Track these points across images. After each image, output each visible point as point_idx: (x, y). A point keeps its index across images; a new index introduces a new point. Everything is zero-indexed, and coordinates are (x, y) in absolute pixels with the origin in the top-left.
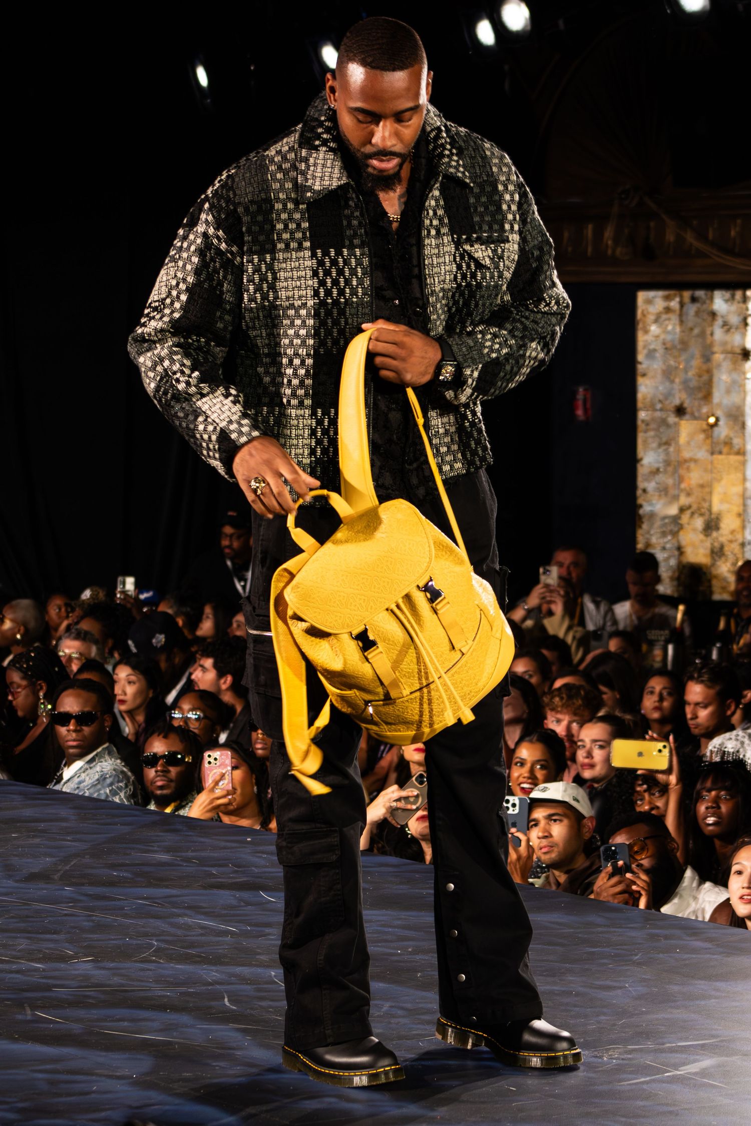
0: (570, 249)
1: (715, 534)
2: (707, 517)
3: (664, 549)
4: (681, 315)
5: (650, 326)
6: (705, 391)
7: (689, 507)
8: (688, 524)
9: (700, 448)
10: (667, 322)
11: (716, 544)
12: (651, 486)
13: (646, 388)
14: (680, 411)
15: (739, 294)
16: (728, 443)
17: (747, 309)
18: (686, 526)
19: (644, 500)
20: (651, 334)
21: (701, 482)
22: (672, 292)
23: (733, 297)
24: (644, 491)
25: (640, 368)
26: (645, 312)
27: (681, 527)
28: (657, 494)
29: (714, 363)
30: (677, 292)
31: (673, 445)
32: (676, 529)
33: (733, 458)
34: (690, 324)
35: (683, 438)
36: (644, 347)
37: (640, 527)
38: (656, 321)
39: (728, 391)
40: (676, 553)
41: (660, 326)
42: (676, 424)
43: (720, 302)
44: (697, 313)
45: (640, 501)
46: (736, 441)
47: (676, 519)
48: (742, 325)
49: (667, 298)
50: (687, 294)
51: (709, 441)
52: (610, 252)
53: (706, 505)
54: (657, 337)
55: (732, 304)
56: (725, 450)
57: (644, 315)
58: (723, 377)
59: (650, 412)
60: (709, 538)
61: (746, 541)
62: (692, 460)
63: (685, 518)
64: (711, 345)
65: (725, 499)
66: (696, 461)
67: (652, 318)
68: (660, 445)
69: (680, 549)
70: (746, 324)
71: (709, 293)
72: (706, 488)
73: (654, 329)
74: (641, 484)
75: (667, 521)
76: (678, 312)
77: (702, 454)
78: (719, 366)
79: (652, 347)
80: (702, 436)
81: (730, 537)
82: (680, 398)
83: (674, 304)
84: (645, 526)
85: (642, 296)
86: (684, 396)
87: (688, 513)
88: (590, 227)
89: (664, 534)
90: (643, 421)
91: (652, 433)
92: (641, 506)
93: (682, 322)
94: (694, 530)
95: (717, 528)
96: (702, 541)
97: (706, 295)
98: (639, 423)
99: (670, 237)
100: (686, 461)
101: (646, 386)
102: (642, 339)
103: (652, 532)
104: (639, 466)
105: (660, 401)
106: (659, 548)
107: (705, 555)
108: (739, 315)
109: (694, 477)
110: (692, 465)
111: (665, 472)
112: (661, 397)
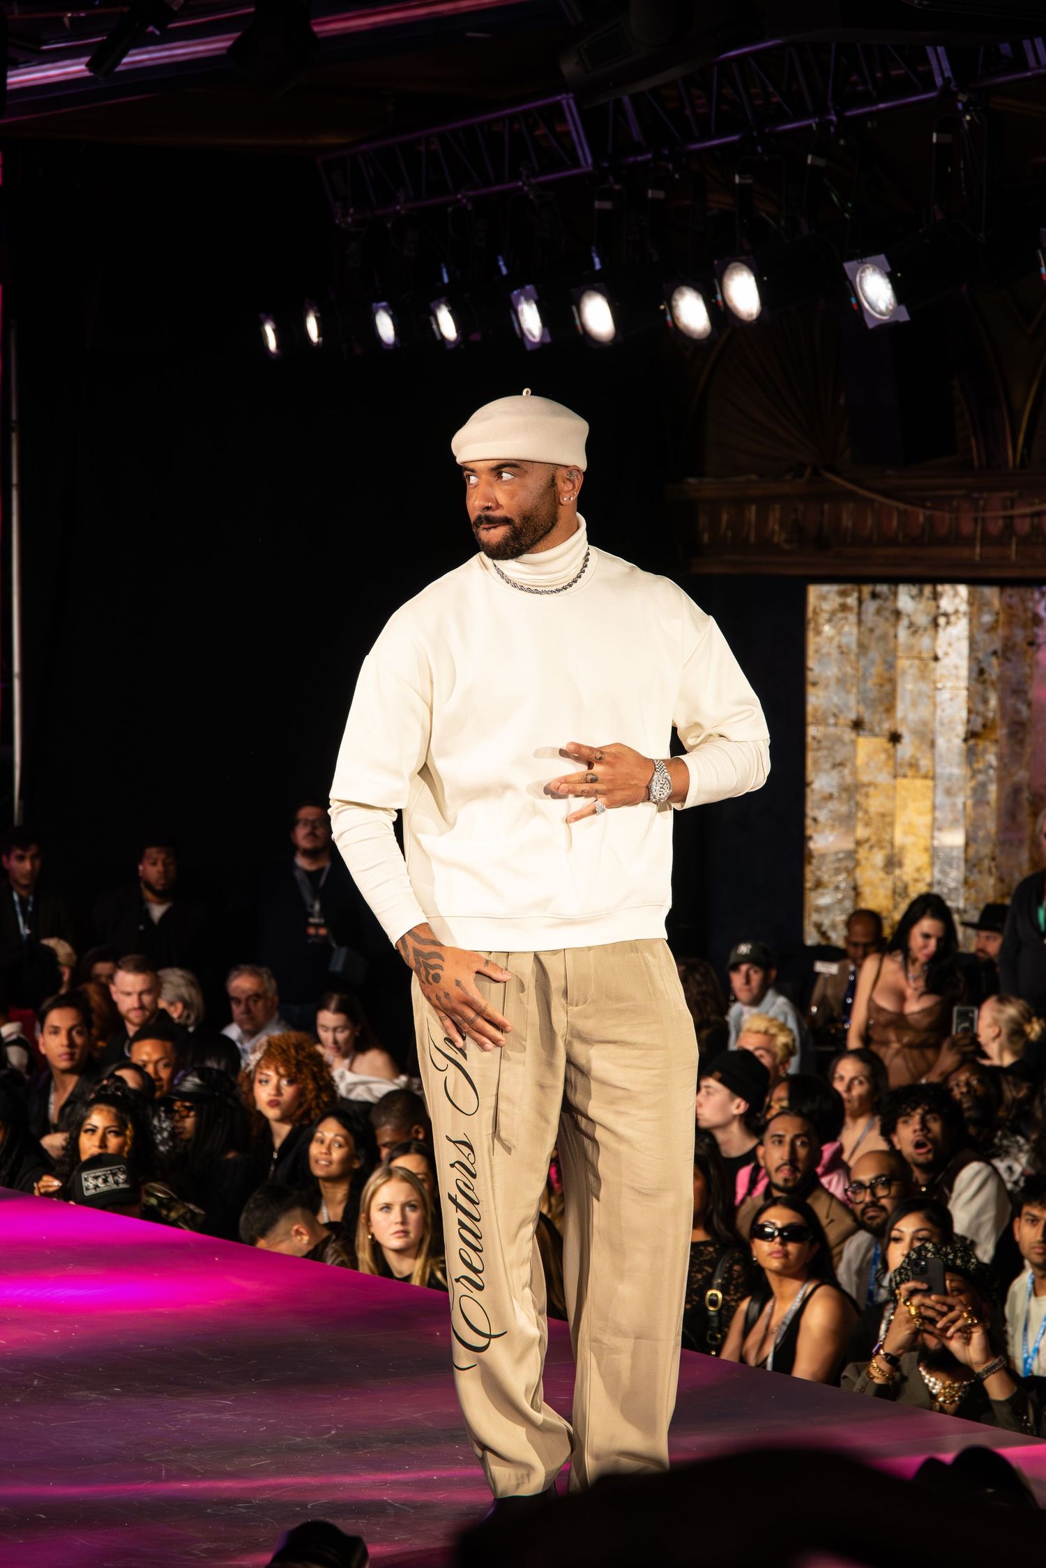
0: (729, 534)
1: (897, 872)
2: (887, 851)
3: (837, 888)
4: (859, 614)
5: (824, 625)
6: (888, 702)
7: (868, 840)
8: (867, 859)
9: (880, 770)
10: (843, 622)
11: (899, 884)
12: (822, 815)
13: (816, 700)
14: (858, 725)
15: (928, 589)
16: (913, 765)
17: (938, 607)
18: (863, 862)
19: (816, 831)
20: (824, 635)
21: (881, 810)
22: (849, 587)
23: (921, 593)
24: (815, 820)
25: (811, 676)
26: (818, 610)
27: (857, 864)
28: (830, 822)
29: (899, 671)
30: (856, 587)
31: (849, 765)
32: (850, 864)
33: (919, 783)
34: (870, 625)
35: (861, 758)
36: (817, 651)
37: (810, 863)
38: (829, 621)
39: (914, 704)
40: (852, 894)
41: (834, 627)
42: (853, 742)
43: (905, 599)
44: (878, 612)
45: (809, 832)
46: (925, 763)
47: (851, 854)
48: (930, 627)
49: (843, 594)
50: (867, 589)
51: (891, 763)
52: (776, 539)
53: (887, 837)
54: (831, 639)
55: (920, 602)
56: (910, 773)
57: (815, 612)
58: (908, 686)
59: (821, 728)
60: (891, 878)
61: (935, 881)
62: (870, 784)
63: (862, 853)
64: (895, 650)
65: (910, 829)
66: (875, 785)
67: (825, 616)
68: (835, 766)
69: (855, 888)
70: (936, 625)
71: (893, 588)
72: (887, 819)
73: (827, 629)
74: (811, 811)
75: (841, 855)
76: (856, 610)
77: (883, 778)
78: (904, 672)
79: (825, 651)
80: (883, 757)
81: (916, 876)
82: (858, 712)
83: (852, 601)
84: (814, 861)
85: (814, 592)
86: (862, 709)
87: (867, 846)
88: (754, 508)
89: (837, 871)
90: (814, 738)
91: (825, 752)
92: (810, 838)
93: (860, 622)
94: (874, 867)
95: (900, 865)
96: (882, 880)
97: (890, 589)
98: (809, 740)
99: (847, 521)
100: (864, 785)
101: (818, 697)
102: (813, 642)
103: (824, 868)
104: (808, 791)
105: (835, 715)
106: (831, 887)
107: (886, 897)
108: (928, 614)
109: (875, 804)
110: (871, 790)
111: (839, 798)
112: (836, 710)
